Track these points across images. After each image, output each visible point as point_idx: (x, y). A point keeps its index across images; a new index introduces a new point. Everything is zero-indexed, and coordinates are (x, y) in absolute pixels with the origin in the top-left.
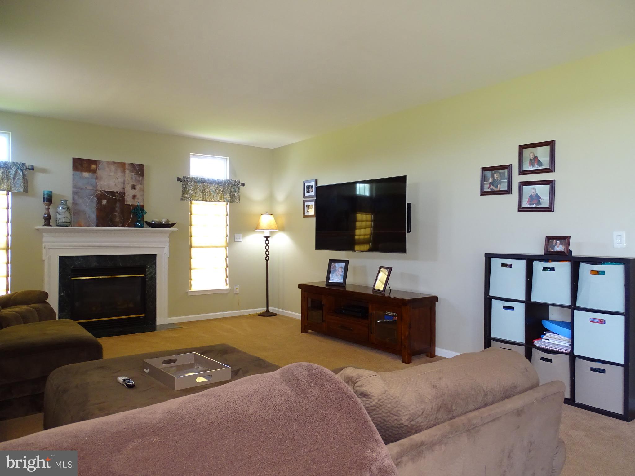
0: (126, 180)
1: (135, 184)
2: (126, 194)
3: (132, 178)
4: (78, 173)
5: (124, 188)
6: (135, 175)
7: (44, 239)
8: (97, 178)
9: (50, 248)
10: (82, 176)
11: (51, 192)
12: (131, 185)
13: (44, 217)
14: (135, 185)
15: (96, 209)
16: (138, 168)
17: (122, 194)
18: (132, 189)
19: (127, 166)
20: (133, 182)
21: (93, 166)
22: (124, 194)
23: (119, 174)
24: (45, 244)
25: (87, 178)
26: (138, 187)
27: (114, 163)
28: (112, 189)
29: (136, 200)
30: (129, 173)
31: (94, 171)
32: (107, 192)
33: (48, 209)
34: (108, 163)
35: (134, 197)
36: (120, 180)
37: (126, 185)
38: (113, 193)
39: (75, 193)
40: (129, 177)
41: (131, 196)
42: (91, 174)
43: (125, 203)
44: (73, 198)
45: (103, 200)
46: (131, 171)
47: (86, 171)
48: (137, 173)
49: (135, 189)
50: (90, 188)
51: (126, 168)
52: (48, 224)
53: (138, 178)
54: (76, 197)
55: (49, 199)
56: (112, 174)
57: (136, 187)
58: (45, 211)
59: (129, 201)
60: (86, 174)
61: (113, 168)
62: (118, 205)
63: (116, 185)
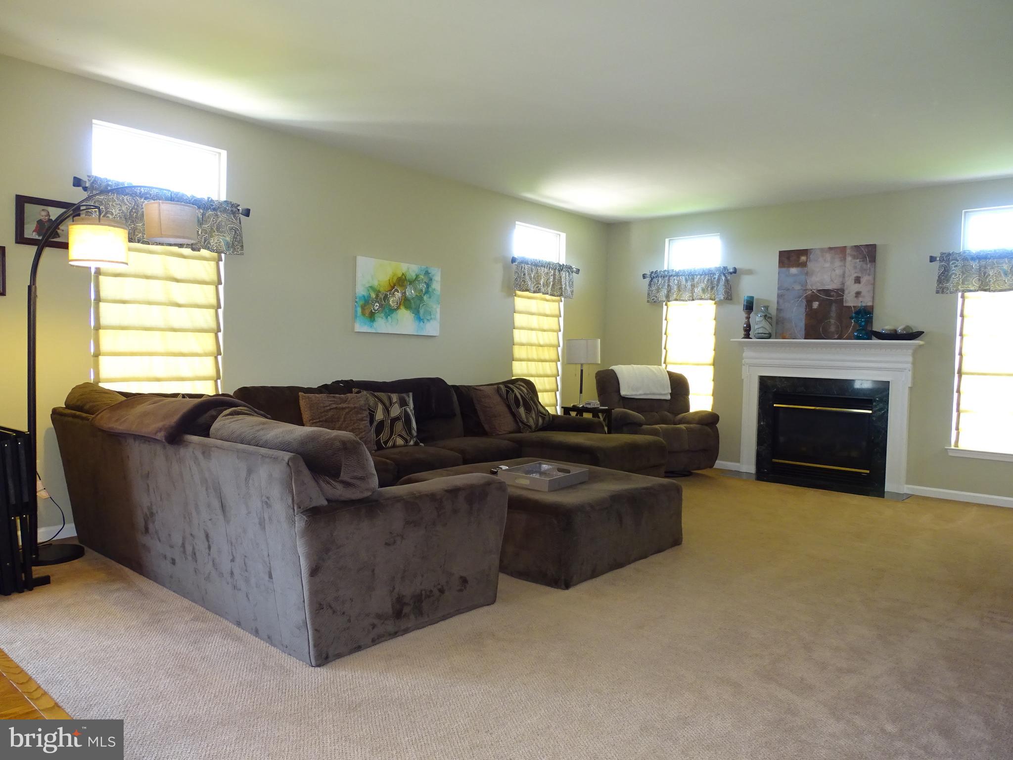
0: (847, 270)
1: (859, 275)
2: (846, 292)
3: (855, 268)
4: (784, 269)
5: (843, 284)
6: (860, 261)
7: (744, 355)
8: (807, 274)
9: (750, 365)
10: (789, 273)
11: (752, 298)
12: (854, 278)
13: (744, 327)
14: (860, 277)
15: (804, 315)
16: (865, 251)
17: (840, 292)
18: (855, 283)
19: (848, 251)
20: (856, 273)
21: (803, 258)
22: (843, 290)
23: (838, 263)
24: (746, 360)
25: (795, 275)
26: (864, 280)
27: (831, 249)
28: (827, 287)
29: (861, 299)
30: (851, 261)
31: (804, 265)
32: (819, 291)
33: (748, 318)
34: (822, 250)
35: (858, 294)
36: (838, 272)
37: (847, 279)
38: (827, 292)
39: (780, 296)
40: (852, 265)
41: (853, 294)
42: (799, 269)
43: (845, 305)
44: (778, 303)
45: (814, 303)
46: (854, 257)
47: (793, 266)
48: (864, 259)
49: (859, 282)
50: (798, 287)
51: (847, 252)
52: (747, 336)
53: (865, 266)
54: (781, 301)
55: (749, 307)
56: (827, 265)
57: (861, 280)
58: (745, 320)
59: (850, 301)
60: (794, 270)
61: (828, 256)
62: (834, 308)
63: (832, 281)
